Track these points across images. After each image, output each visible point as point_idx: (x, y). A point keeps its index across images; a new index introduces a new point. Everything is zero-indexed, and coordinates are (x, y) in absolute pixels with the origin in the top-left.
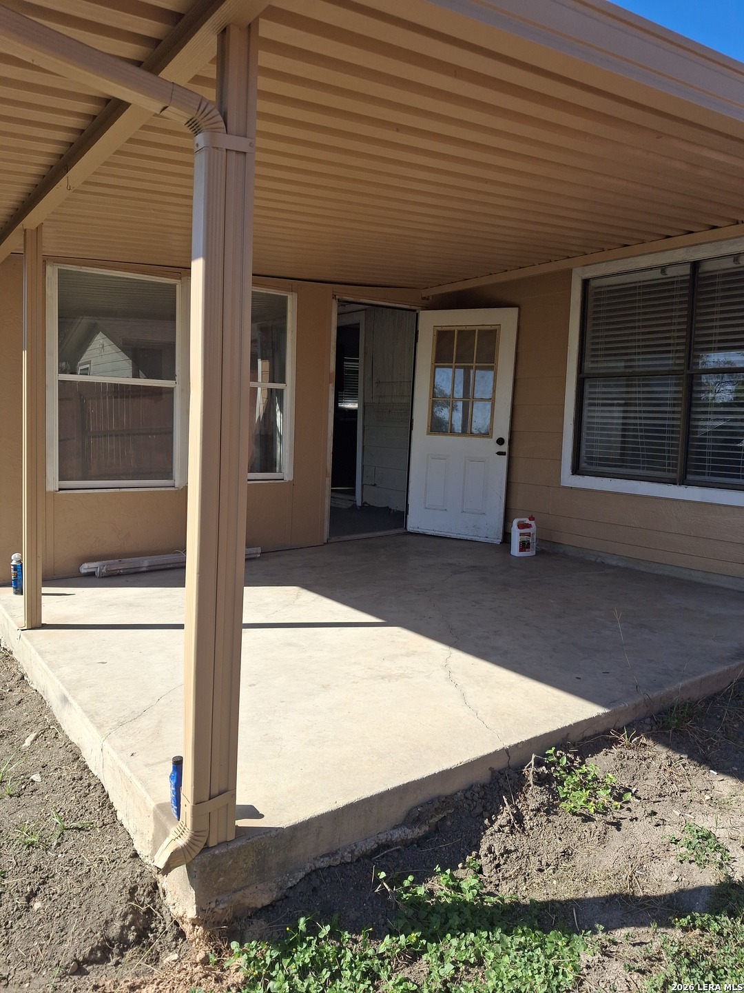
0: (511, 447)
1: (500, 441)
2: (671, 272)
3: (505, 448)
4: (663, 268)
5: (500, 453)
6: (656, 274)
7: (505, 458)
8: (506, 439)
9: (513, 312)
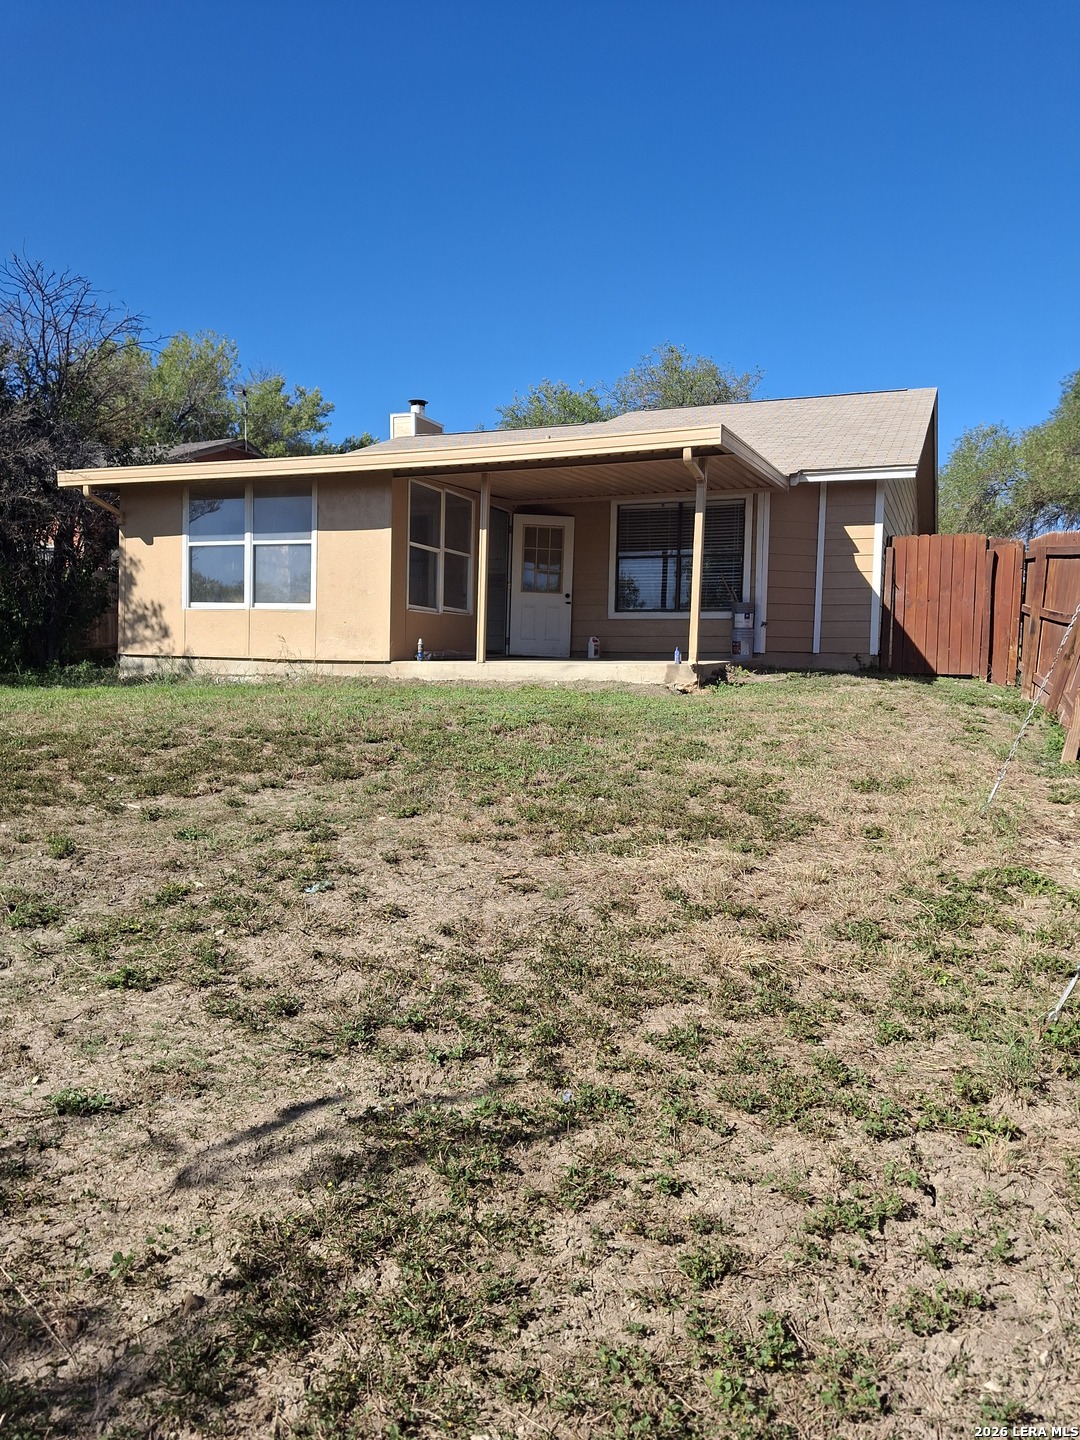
0: (574, 599)
1: (567, 596)
2: (666, 506)
3: (570, 600)
4: (663, 504)
5: (568, 603)
6: (660, 506)
7: (570, 605)
8: (571, 594)
9: (571, 520)
